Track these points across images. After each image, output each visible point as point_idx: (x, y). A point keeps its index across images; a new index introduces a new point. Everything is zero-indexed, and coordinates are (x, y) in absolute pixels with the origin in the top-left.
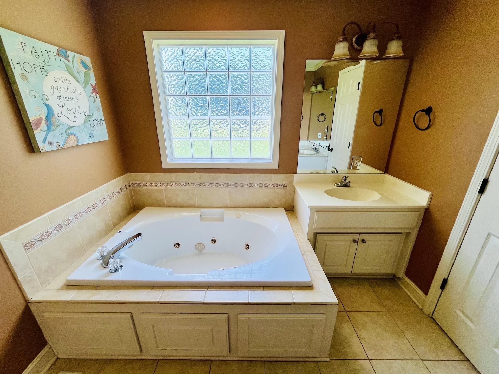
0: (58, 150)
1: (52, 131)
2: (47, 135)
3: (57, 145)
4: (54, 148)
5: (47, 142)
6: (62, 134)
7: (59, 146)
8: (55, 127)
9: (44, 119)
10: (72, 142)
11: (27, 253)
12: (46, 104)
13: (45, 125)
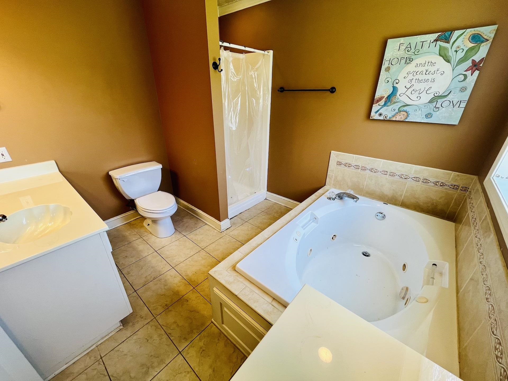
0: (384, 120)
1: (387, 106)
2: (381, 108)
3: (384, 117)
4: (381, 118)
5: (378, 113)
6: (394, 110)
7: (386, 117)
8: (392, 103)
9: (385, 97)
10: (400, 117)
11: (336, 166)
12: (393, 87)
13: (384, 102)
